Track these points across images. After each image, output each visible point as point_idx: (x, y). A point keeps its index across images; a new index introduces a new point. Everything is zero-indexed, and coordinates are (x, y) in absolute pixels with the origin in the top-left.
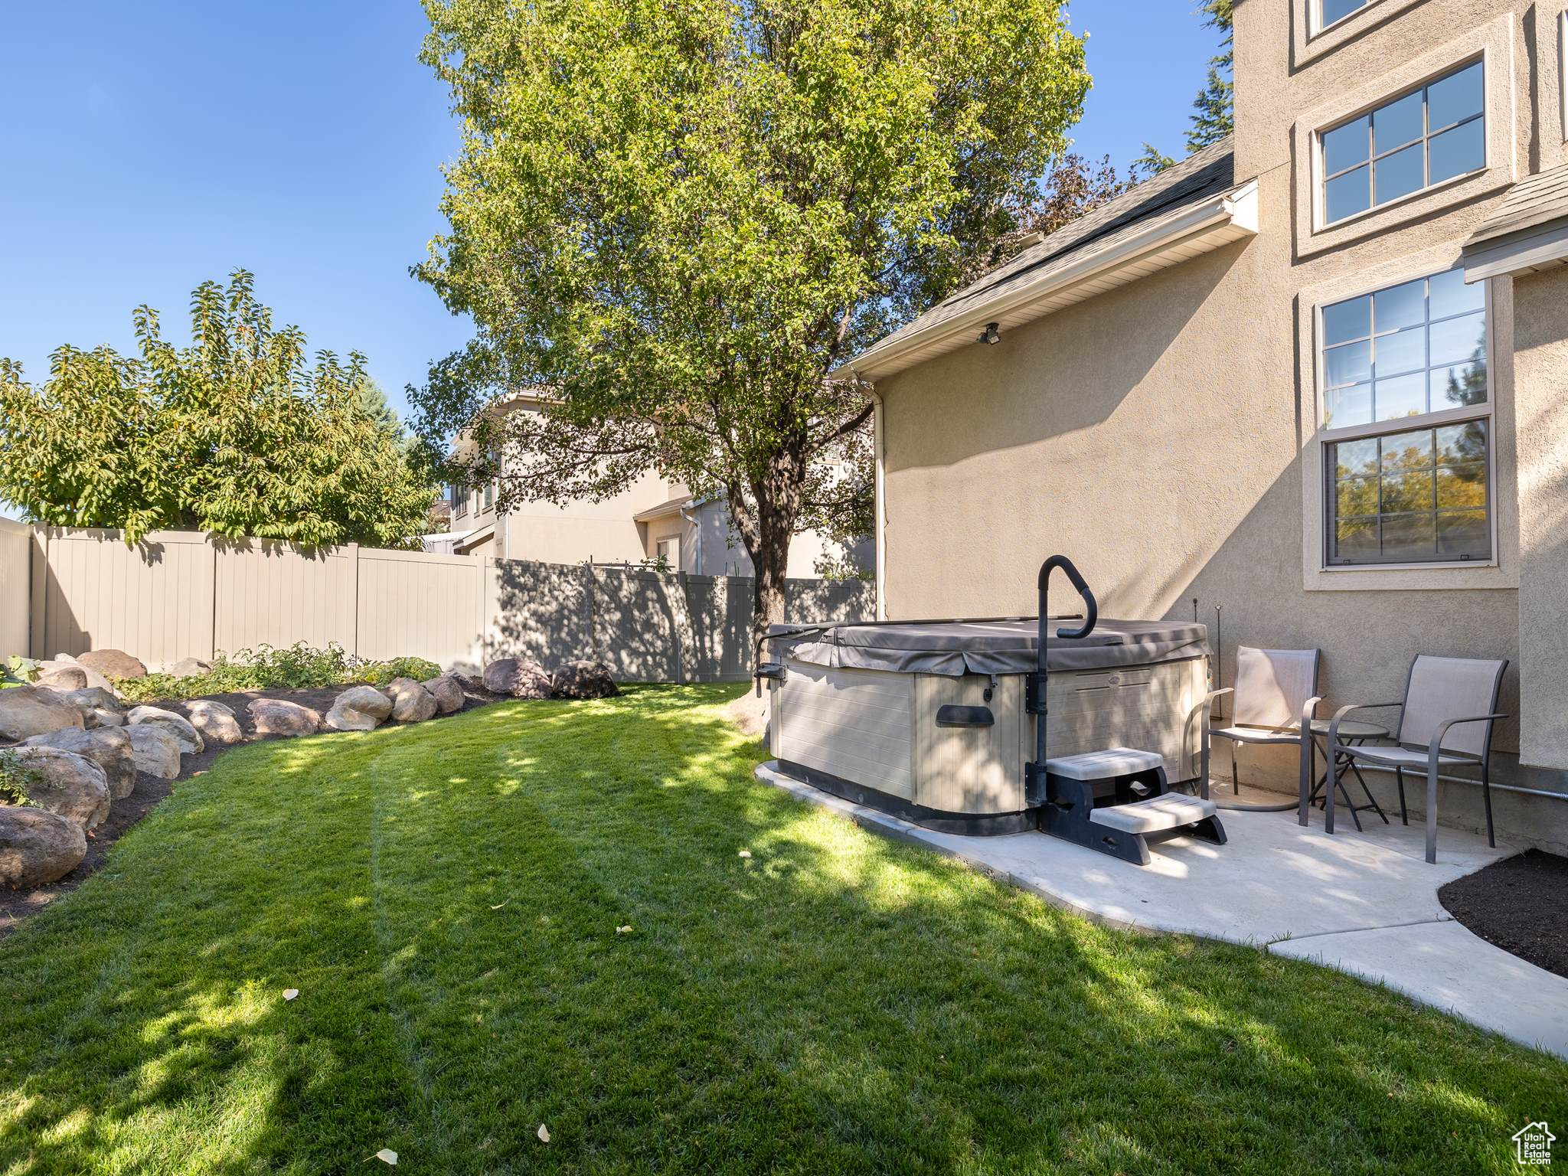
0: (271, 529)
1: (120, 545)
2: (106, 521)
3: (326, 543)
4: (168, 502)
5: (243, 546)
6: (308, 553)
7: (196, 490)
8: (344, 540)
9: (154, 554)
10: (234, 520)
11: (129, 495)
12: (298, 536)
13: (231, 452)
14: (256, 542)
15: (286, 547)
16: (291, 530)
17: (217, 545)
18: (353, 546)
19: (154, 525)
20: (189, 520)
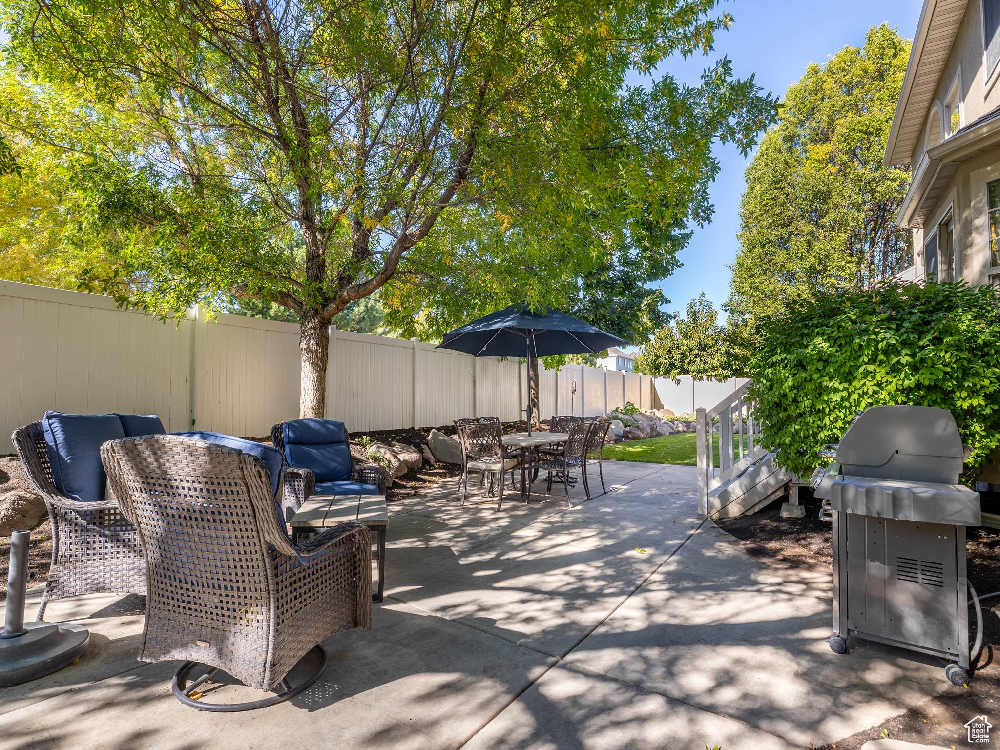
0: (708, 374)
1: (670, 380)
2: (667, 373)
3: (726, 377)
4: (682, 367)
5: (701, 379)
6: (720, 381)
7: (689, 363)
8: (732, 375)
9: (678, 382)
10: (699, 371)
11: (672, 366)
12: (716, 375)
13: (696, 351)
14: (705, 378)
15: (713, 379)
16: (714, 374)
17: (694, 379)
18: (734, 378)
19: (679, 374)
20: (686, 372)
